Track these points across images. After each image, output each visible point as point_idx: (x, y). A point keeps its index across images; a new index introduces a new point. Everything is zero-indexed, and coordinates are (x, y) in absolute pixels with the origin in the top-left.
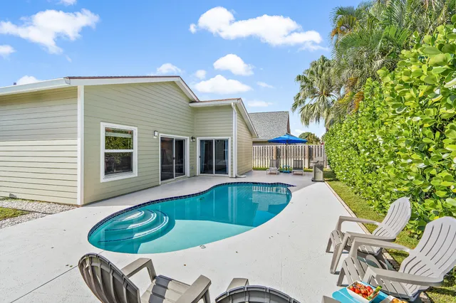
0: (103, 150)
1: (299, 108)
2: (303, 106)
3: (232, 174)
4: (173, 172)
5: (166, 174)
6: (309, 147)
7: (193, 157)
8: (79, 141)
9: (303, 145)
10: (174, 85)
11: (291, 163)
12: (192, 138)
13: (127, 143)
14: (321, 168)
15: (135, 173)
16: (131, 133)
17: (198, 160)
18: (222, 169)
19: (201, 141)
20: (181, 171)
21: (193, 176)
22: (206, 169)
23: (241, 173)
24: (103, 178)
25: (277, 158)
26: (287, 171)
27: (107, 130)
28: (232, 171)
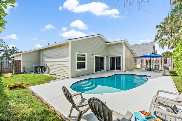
0: (76, 61)
1: (158, 41)
2: (160, 39)
3: (123, 70)
4: (99, 69)
5: (97, 70)
6: (164, 59)
7: (107, 63)
8: (70, 58)
9: (161, 58)
10: (100, 37)
11: (153, 67)
12: (107, 56)
13: (84, 59)
14: (168, 69)
15: (86, 69)
16: (85, 55)
17: (109, 65)
18: (119, 68)
19: (110, 57)
20: (102, 68)
21: (107, 71)
22: (112, 68)
23: (127, 70)
24: (76, 70)
25: (146, 64)
26: (150, 70)
27: (77, 55)
28: (123, 69)
